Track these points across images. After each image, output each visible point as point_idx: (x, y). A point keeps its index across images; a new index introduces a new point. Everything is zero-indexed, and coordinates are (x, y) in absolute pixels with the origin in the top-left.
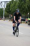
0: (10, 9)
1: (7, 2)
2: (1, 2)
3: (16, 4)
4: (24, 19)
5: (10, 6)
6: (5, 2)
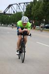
0: (32, 13)
1: (27, 3)
2: (19, 4)
3: (39, 5)
5: (31, 9)
6: (24, 3)
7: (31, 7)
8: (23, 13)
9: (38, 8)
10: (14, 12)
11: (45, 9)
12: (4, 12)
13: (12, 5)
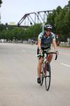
7: (54, 17)
8: (43, 25)
9: (62, 17)
10: (31, 24)
12: (19, 24)
13: (29, 14)
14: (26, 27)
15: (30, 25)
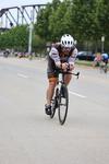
0: (50, 28)
1: (39, 6)
2: (23, 7)
3: (65, 11)
4: (90, 54)
5: (47, 18)
6: (34, 6)
7: (48, 15)
8: (31, 27)
10: (11, 24)
11: (77, 20)
13: (7, 10)
14: (4, 30)
15: (9, 27)
